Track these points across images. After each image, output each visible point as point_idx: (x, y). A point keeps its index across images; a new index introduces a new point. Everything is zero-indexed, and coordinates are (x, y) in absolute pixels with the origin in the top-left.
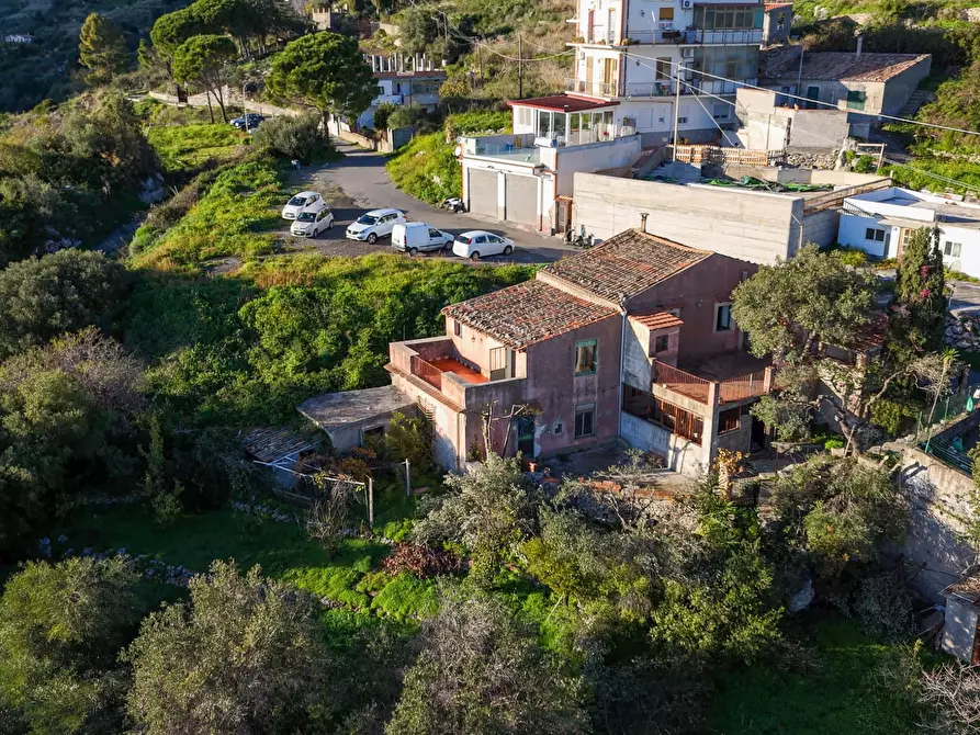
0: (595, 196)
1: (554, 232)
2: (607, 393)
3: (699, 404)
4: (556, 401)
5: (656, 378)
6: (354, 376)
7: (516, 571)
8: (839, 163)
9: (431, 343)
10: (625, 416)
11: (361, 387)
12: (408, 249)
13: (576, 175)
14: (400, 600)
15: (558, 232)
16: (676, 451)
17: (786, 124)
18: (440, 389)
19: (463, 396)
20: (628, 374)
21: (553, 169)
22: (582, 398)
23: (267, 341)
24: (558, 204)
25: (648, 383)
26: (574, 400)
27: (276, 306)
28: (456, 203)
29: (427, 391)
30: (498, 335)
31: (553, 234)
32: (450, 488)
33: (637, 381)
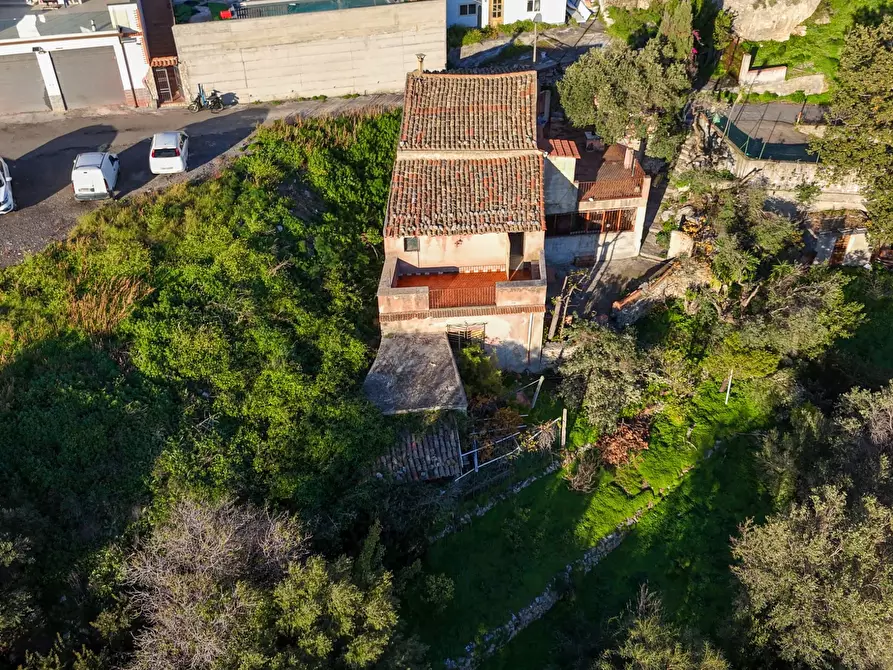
1: (160, 102)
3: (628, 200)
14: (665, 471)
15: (164, 101)
16: (606, 245)
18: (493, 304)
19: (542, 294)
21: (138, 29)
23: (225, 380)
24: (155, 70)
27: (179, 337)
30: (498, 226)
31: (159, 106)
33: (560, 207)
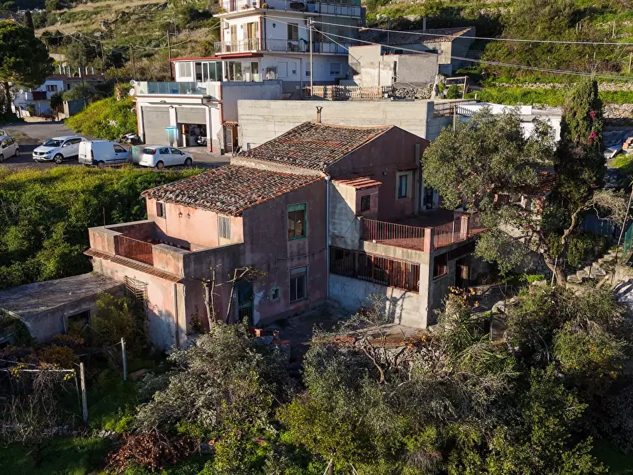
0: (257, 117)
1: (223, 152)
2: (317, 257)
3: (409, 250)
4: (272, 266)
5: (365, 235)
6: (51, 266)
7: (265, 444)
8: (434, 93)
9: (133, 226)
10: (333, 277)
11: (59, 276)
12: (95, 162)
13: (240, 102)
15: (227, 152)
16: (394, 301)
17: (393, 66)
18: (152, 265)
19: (181, 265)
20: (334, 237)
21: (218, 97)
22: (295, 262)
24: (224, 128)
25: (357, 241)
26: (289, 264)
28: (132, 137)
29: (136, 267)
30: (208, 204)
31: (222, 154)
32: (174, 364)
33: (345, 242)
